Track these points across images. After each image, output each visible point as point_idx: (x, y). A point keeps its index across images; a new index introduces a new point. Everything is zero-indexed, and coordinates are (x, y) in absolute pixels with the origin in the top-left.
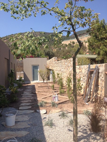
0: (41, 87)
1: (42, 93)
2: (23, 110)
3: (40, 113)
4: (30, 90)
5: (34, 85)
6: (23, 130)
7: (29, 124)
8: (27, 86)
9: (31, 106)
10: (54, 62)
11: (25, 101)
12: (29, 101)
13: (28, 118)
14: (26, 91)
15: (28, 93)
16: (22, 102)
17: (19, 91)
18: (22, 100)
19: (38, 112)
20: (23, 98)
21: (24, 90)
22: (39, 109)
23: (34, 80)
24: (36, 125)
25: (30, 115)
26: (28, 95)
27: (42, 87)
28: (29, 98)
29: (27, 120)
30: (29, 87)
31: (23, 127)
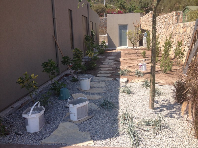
0: (128, 54)
1: (128, 61)
2: (101, 77)
3: (119, 81)
4: (114, 58)
5: (120, 52)
6: (98, 95)
7: (104, 90)
8: (111, 53)
9: (111, 73)
11: (105, 69)
12: (109, 69)
13: (105, 85)
14: (109, 58)
15: (111, 60)
16: (102, 69)
17: (101, 58)
18: (102, 68)
19: (117, 80)
20: (104, 66)
21: (106, 58)
22: (119, 78)
23: (121, 45)
24: (112, 92)
25: (108, 82)
26: (110, 63)
27: (130, 54)
28: (110, 66)
29: (103, 86)
30: (113, 54)
31: (98, 92)
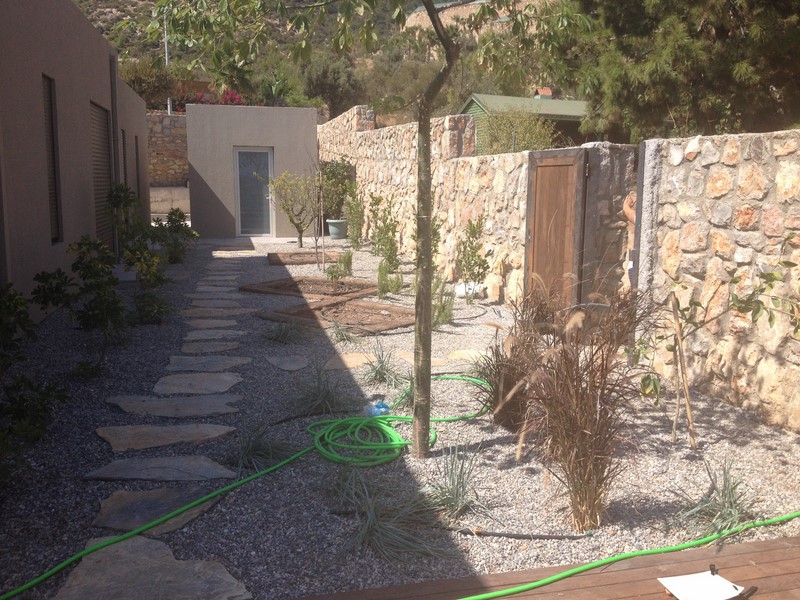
3: (279, 368)
10: (356, 136)
12: (224, 322)
15: (221, 289)
20: (198, 311)
21: (197, 278)
23: (245, 229)
26: (223, 299)
30: (221, 265)
